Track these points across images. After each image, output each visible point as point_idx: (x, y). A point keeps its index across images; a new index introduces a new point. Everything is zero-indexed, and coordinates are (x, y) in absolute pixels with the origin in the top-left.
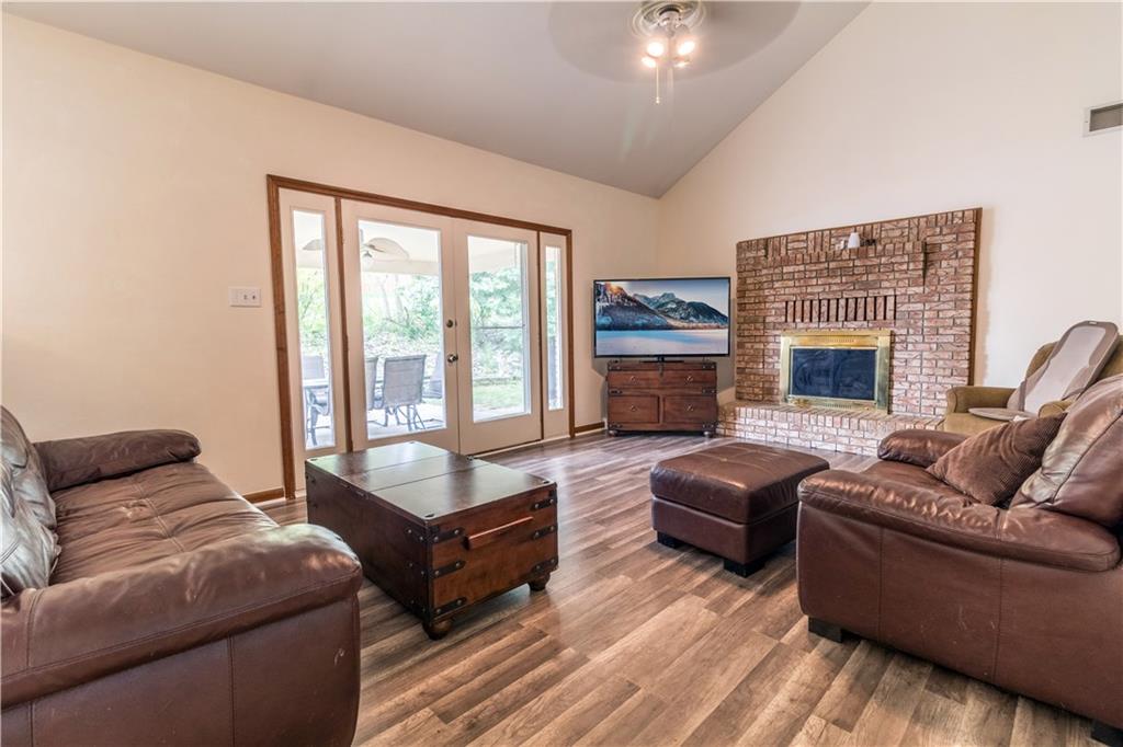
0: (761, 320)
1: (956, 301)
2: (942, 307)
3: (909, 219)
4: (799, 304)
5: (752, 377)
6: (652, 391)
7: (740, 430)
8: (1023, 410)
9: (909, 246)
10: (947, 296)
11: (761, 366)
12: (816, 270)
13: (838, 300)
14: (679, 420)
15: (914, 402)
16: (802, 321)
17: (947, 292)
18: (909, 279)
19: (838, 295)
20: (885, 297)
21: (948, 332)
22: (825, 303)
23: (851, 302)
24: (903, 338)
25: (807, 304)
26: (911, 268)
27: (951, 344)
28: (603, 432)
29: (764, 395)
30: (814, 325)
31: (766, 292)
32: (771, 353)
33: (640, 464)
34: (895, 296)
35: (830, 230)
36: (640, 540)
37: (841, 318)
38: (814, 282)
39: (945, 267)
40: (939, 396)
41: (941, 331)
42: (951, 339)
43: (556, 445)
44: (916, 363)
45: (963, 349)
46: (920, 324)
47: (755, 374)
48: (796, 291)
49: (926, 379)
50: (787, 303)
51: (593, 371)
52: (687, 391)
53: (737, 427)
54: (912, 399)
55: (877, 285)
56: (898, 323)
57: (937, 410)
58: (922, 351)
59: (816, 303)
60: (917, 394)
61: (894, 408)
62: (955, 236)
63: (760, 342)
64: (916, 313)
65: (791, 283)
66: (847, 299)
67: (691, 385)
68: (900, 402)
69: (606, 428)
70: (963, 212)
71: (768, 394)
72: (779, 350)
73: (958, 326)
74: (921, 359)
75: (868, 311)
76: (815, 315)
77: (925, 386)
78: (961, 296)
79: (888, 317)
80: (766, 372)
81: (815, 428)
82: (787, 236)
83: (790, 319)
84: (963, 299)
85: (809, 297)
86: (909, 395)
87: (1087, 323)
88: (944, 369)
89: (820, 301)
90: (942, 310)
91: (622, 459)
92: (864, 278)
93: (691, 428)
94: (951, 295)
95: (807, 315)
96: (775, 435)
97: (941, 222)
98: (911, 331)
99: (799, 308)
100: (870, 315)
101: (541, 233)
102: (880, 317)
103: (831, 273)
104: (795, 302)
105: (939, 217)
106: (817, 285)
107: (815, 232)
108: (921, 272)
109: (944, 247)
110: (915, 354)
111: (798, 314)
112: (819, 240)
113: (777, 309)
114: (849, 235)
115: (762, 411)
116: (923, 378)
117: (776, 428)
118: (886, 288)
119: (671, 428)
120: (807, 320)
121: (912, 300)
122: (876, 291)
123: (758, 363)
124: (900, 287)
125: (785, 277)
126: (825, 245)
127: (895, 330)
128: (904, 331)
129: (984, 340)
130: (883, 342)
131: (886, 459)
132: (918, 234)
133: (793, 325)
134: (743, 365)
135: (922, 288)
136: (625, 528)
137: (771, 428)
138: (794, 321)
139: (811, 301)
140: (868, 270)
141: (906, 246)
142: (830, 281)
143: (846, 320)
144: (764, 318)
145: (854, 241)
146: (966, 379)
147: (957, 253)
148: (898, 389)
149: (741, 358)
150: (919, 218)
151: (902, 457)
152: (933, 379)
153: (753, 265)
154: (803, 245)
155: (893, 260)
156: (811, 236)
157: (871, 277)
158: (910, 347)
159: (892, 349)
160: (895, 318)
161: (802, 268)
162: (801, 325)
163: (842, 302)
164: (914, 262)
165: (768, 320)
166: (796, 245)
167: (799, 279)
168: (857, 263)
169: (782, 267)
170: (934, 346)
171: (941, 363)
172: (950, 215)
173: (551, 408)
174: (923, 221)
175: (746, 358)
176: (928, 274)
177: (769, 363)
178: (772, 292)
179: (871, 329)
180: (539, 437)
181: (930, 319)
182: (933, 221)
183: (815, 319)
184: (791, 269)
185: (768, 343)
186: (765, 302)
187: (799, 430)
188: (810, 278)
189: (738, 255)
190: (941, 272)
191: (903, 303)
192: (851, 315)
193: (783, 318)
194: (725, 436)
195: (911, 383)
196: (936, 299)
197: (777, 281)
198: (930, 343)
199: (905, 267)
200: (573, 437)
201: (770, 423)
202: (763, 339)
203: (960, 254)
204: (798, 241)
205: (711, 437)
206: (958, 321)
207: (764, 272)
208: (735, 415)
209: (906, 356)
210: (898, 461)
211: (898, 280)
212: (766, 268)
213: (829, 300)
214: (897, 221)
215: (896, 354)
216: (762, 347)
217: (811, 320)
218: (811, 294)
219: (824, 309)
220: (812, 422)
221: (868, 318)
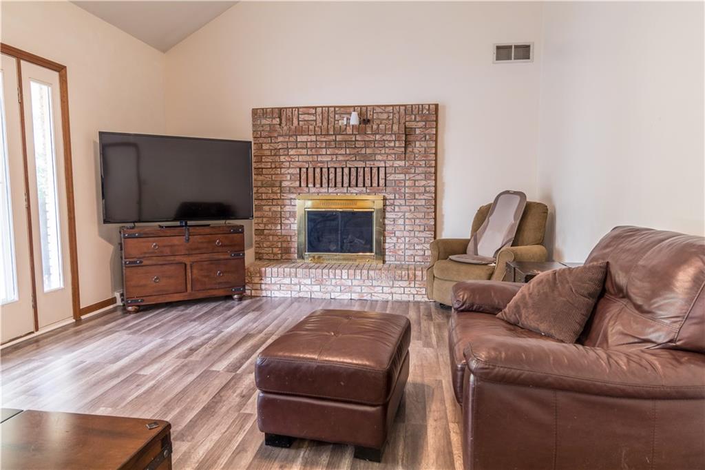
0: (278, 184)
1: (425, 173)
2: (418, 177)
3: (393, 106)
4: (311, 171)
5: (271, 237)
6: (177, 258)
7: (266, 290)
8: (477, 255)
9: (395, 128)
10: (420, 169)
11: (279, 227)
12: (326, 142)
13: (343, 168)
14: (208, 287)
15: (400, 253)
16: (314, 186)
17: (420, 166)
18: (395, 154)
19: (343, 165)
20: (378, 168)
21: (422, 197)
22: (332, 170)
23: (353, 171)
24: (392, 201)
25: (318, 170)
26: (397, 145)
27: (423, 206)
28: (114, 310)
29: (282, 256)
30: (324, 190)
31: (282, 159)
32: (288, 215)
33: (183, 343)
34: (385, 167)
35: (335, 107)
36: (241, 449)
37: (346, 184)
38: (324, 151)
39: (418, 146)
40: (417, 247)
41: (417, 196)
42: (423, 202)
43: (57, 336)
44: (401, 222)
45: (430, 210)
46: (403, 190)
47: (273, 235)
48: (308, 158)
49: (407, 234)
50: (300, 169)
51: (100, 239)
52: (216, 256)
53: (263, 287)
54: (398, 250)
55: (371, 157)
56: (388, 189)
57: (416, 257)
58: (405, 212)
59: (325, 170)
60: (402, 246)
61: (387, 258)
62: (424, 123)
63: (277, 205)
64: (400, 181)
65: (304, 151)
66: (350, 168)
67: (220, 249)
68: (390, 254)
69: (119, 303)
70: (429, 105)
71: (286, 253)
72: (294, 212)
73: (427, 193)
74: (404, 219)
75: (366, 179)
76: (325, 181)
77: (407, 239)
78: (429, 169)
79: (381, 185)
80: (284, 232)
81: (334, 281)
82: (298, 108)
83: (303, 184)
84: (430, 173)
85: (319, 165)
86: (397, 248)
87: (507, 192)
88: (420, 225)
89: (328, 169)
90: (417, 180)
91: (158, 341)
92: (363, 151)
93: (221, 293)
94: (423, 169)
95: (318, 181)
96: (300, 291)
97: (415, 111)
98: (397, 196)
99: (311, 174)
100: (368, 182)
101: (22, 62)
102: (375, 184)
103: (338, 145)
104: (307, 169)
105: (414, 107)
106: (326, 154)
107: (322, 107)
108: (403, 149)
109: (418, 131)
110: (400, 214)
111: (311, 180)
112: (326, 115)
113: (293, 174)
114: (350, 114)
115: (287, 270)
116: (406, 234)
117: (300, 284)
118: (379, 160)
119: (200, 295)
120: (318, 186)
121: (397, 172)
122: (372, 163)
123: (276, 224)
124: (387, 160)
125: (299, 146)
126: (331, 120)
127: (386, 195)
128: (392, 196)
129: (442, 203)
130: (379, 204)
131: (462, 311)
132: (399, 119)
133: (306, 190)
134: (262, 227)
135: (404, 162)
136: (215, 437)
137: (295, 285)
138: (307, 186)
139: (321, 169)
140: (367, 144)
141: (394, 128)
142: (337, 151)
143: (350, 186)
144: (281, 182)
145: (354, 119)
146: (433, 233)
147: (425, 137)
148: (390, 242)
149: (260, 221)
150: (400, 106)
151: (475, 307)
152: (412, 234)
153: (269, 132)
154: (312, 118)
155: (384, 138)
156: (319, 110)
157: (369, 151)
158: (397, 209)
159: (384, 211)
160: (385, 186)
161: (314, 138)
162: (313, 190)
163: (346, 171)
164: (399, 141)
165: (285, 184)
166: (307, 117)
167: (312, 148)
168: (358, 138)
169: (296, 136)
170: (412, 208)
171: (417, 221)
172: (421, 106)
173: (46, 289)
174: (402, 108)
175: (265, 220)
176: (408, 151)
177: (286, 224)
178: (287, 158)
179: (369, 194)
180: (32, 329)
181: (409, 187)
182: (409, 109)
183: (325, 184)
184: (304, 138)
185: (285, 206)
186: (281, 168)
187: (320, 284)
188: (320, 148)
189: (253, 121)
190: (416, 151)
191: (391, 174)
192: (353, 182)
193: (298, 183)
194: (251, 297)
195: (398, 238)
196: (413, 171)
197: (292, 148)
198: (409, 206)
199: (392, 144)
200: (78, 321)
201: (295, 281)
202: (280, 202)
203: (427, 137)
204: (308, 114)
205: (240, 299)
206: (427, 189)
207: (280, 139)
208: (261, 276)
209: (394, 217)
210: (472, 311)
211: (388, 154)
212: (282, 136)
213: (336, 168)
214: (385, 106)
215: (388, 215)
216: (279, 209)
217: (321, 186)
218: (321, 162)
219: (332, 176)
220: (331, 276)
221: (366, 185)
